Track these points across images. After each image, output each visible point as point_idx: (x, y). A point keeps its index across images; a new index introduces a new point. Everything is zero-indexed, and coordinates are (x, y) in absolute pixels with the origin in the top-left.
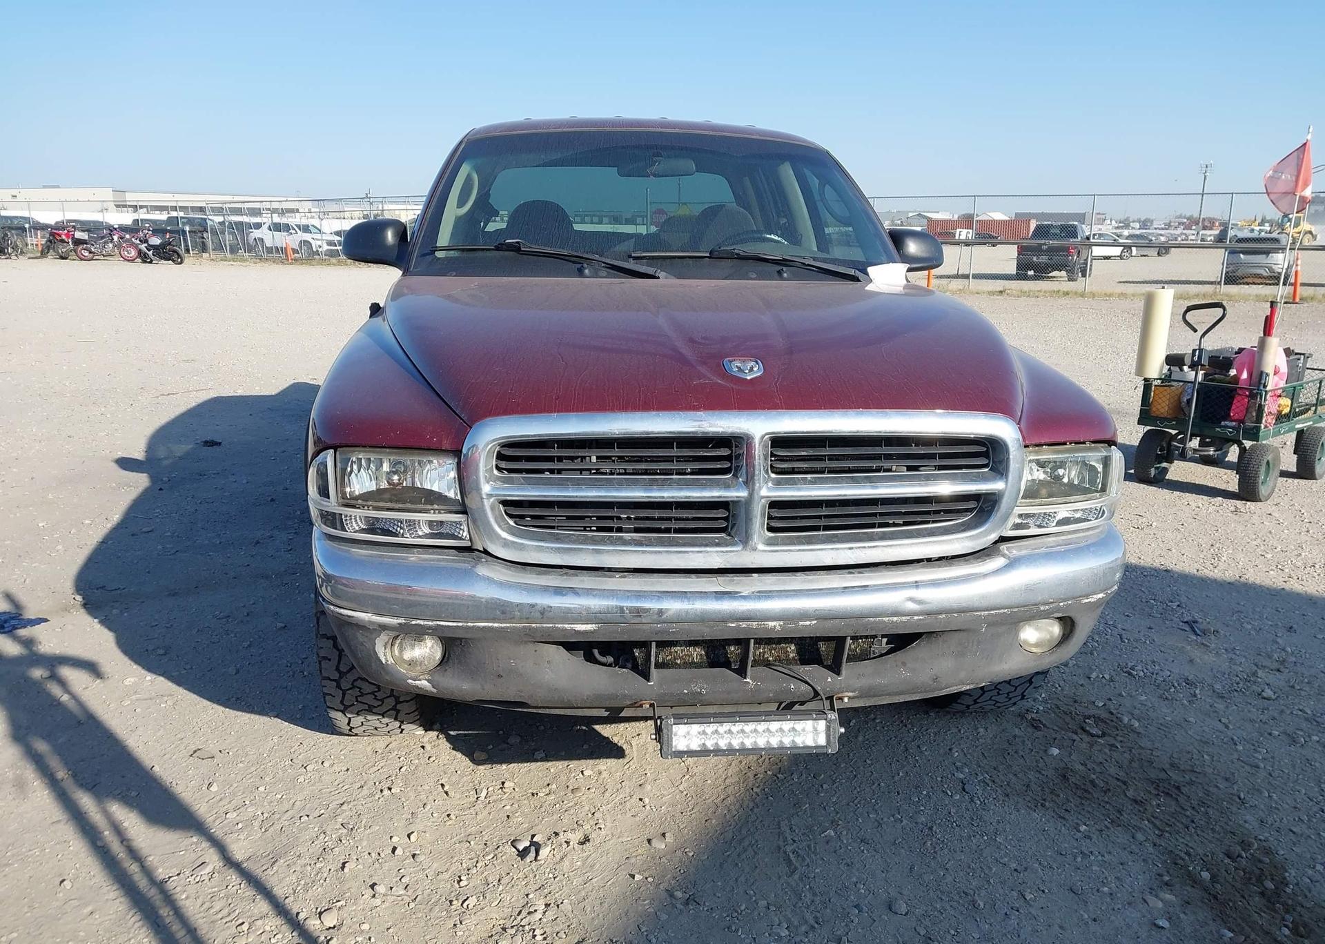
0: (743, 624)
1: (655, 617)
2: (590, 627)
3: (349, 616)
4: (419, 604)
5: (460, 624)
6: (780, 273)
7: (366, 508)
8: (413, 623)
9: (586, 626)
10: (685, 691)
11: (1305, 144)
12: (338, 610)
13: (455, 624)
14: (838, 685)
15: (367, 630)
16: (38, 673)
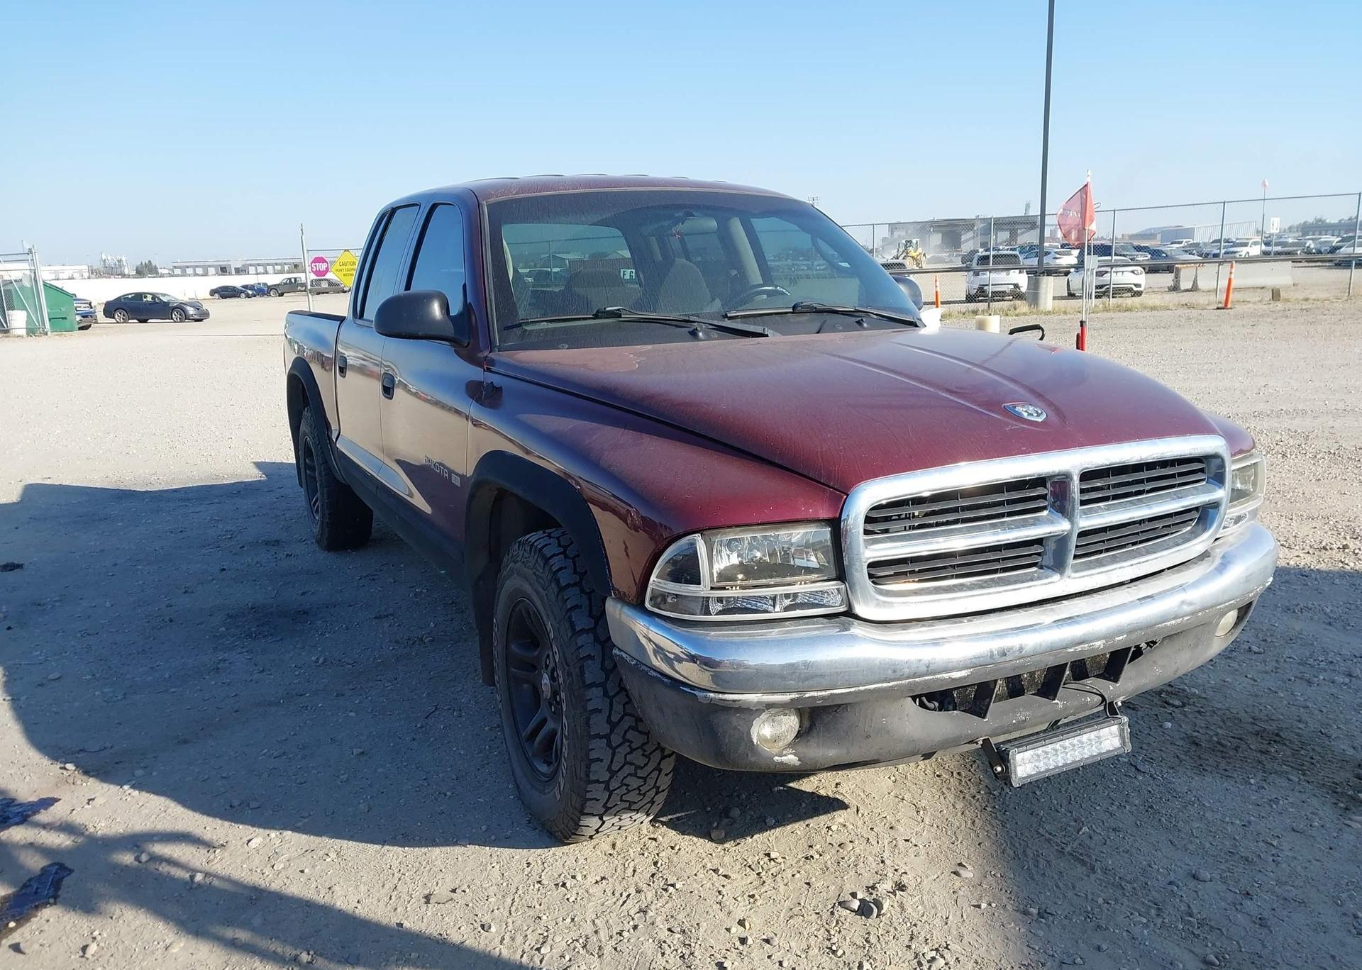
0: (1079, 648)
1: (1017, 654)
2: (964, 673)
3: (734, 701)
4: (816, 676)
5: (853, 690)
6: (859, 323)
7: (734, 588)
8: (807, 696)
9: (960, 672)
10: (1014, 721)
11: (1086, 185)
12: (720, 696)
13: (848, 690)
14: (1118, 691)
15: (749, 712)
16: (127, 859)
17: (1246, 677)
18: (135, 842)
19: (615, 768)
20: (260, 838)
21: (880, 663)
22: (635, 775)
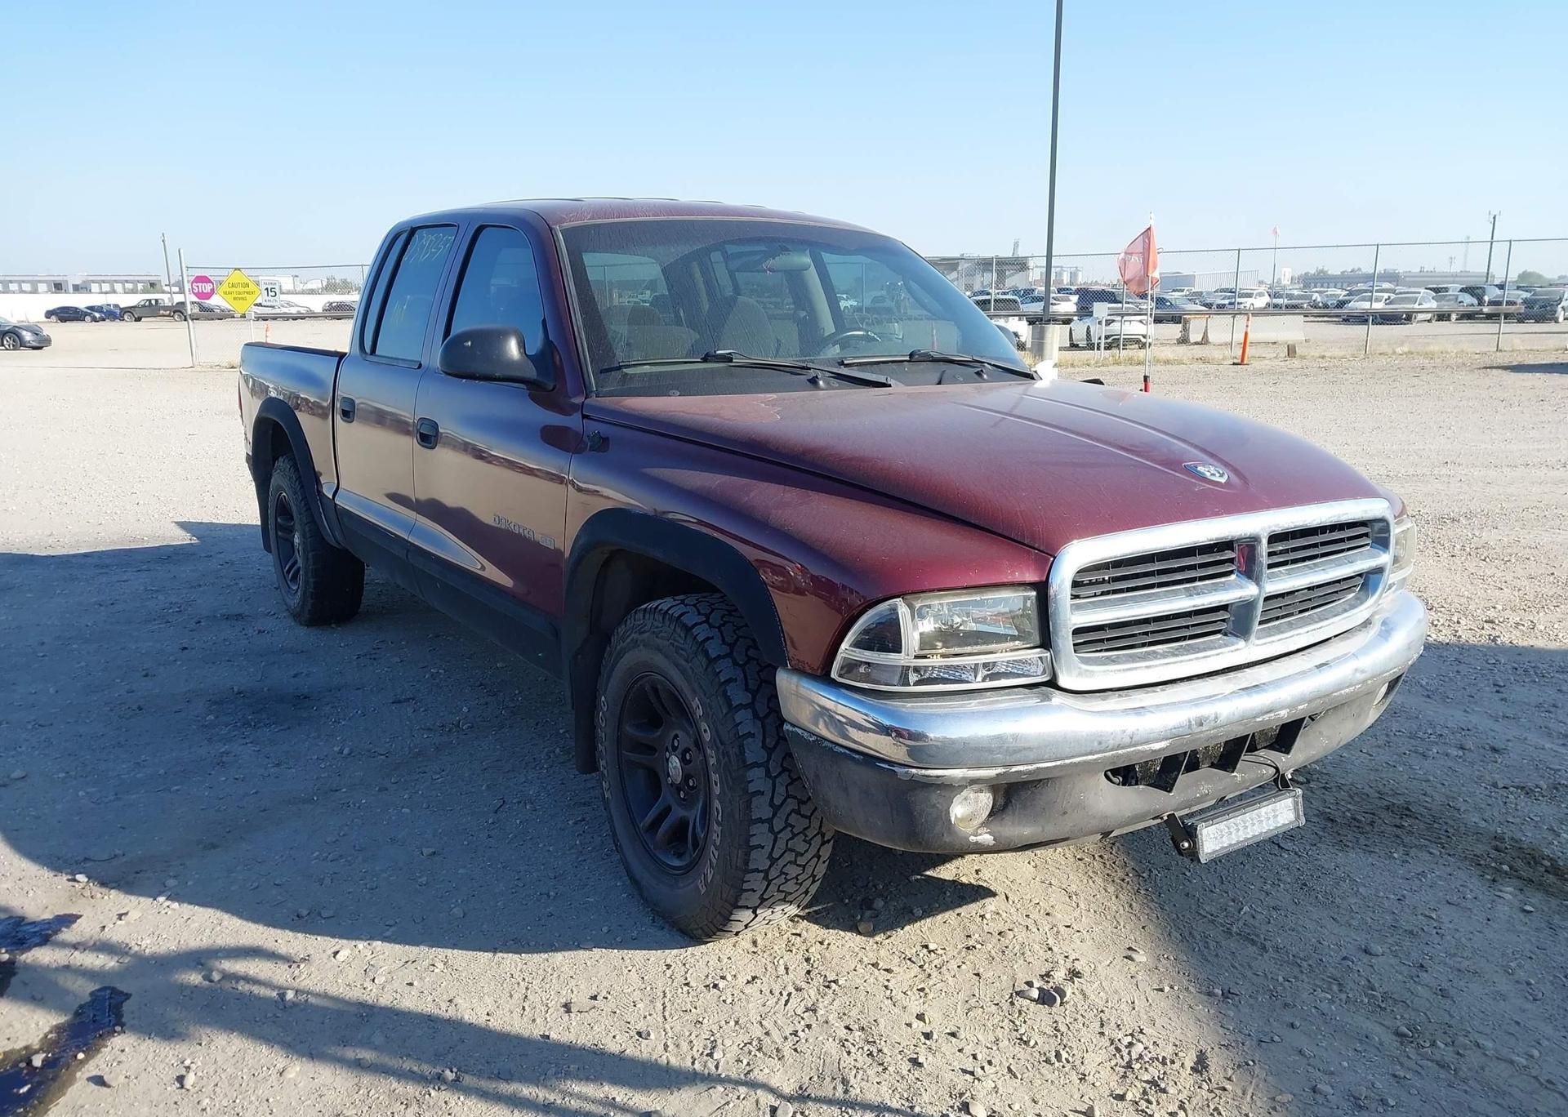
0: (1266, 717)
1: (1212, 723)
2: (1163, 744)
3: (938, 777)
4: (1024, 749)
5: (1058, 763)
6: (979, 374)
7: (935, 656)
8: (1014, 770)
9: (1160, 744)
10: (1198, 795)
11: (1149, 229)
12: (923, 772)
13: (1053, 764)
14: (1288, 762)
15: (949, 788)
16: (195, 978)
17: (1361, 751)
18: (199, 959)
19: (776, 855)
20: (347, 949)
21: (1087, 735)
22: (795, 862)
